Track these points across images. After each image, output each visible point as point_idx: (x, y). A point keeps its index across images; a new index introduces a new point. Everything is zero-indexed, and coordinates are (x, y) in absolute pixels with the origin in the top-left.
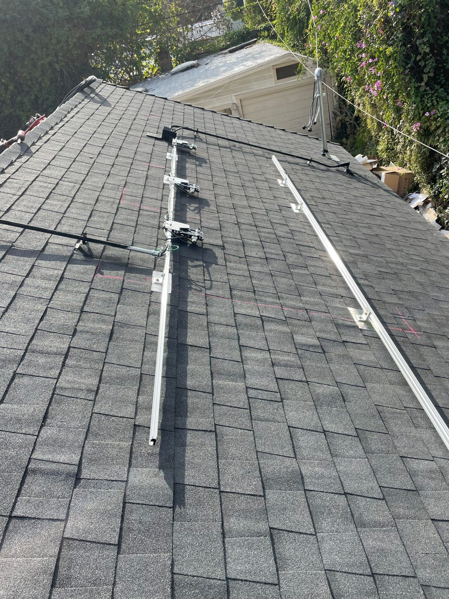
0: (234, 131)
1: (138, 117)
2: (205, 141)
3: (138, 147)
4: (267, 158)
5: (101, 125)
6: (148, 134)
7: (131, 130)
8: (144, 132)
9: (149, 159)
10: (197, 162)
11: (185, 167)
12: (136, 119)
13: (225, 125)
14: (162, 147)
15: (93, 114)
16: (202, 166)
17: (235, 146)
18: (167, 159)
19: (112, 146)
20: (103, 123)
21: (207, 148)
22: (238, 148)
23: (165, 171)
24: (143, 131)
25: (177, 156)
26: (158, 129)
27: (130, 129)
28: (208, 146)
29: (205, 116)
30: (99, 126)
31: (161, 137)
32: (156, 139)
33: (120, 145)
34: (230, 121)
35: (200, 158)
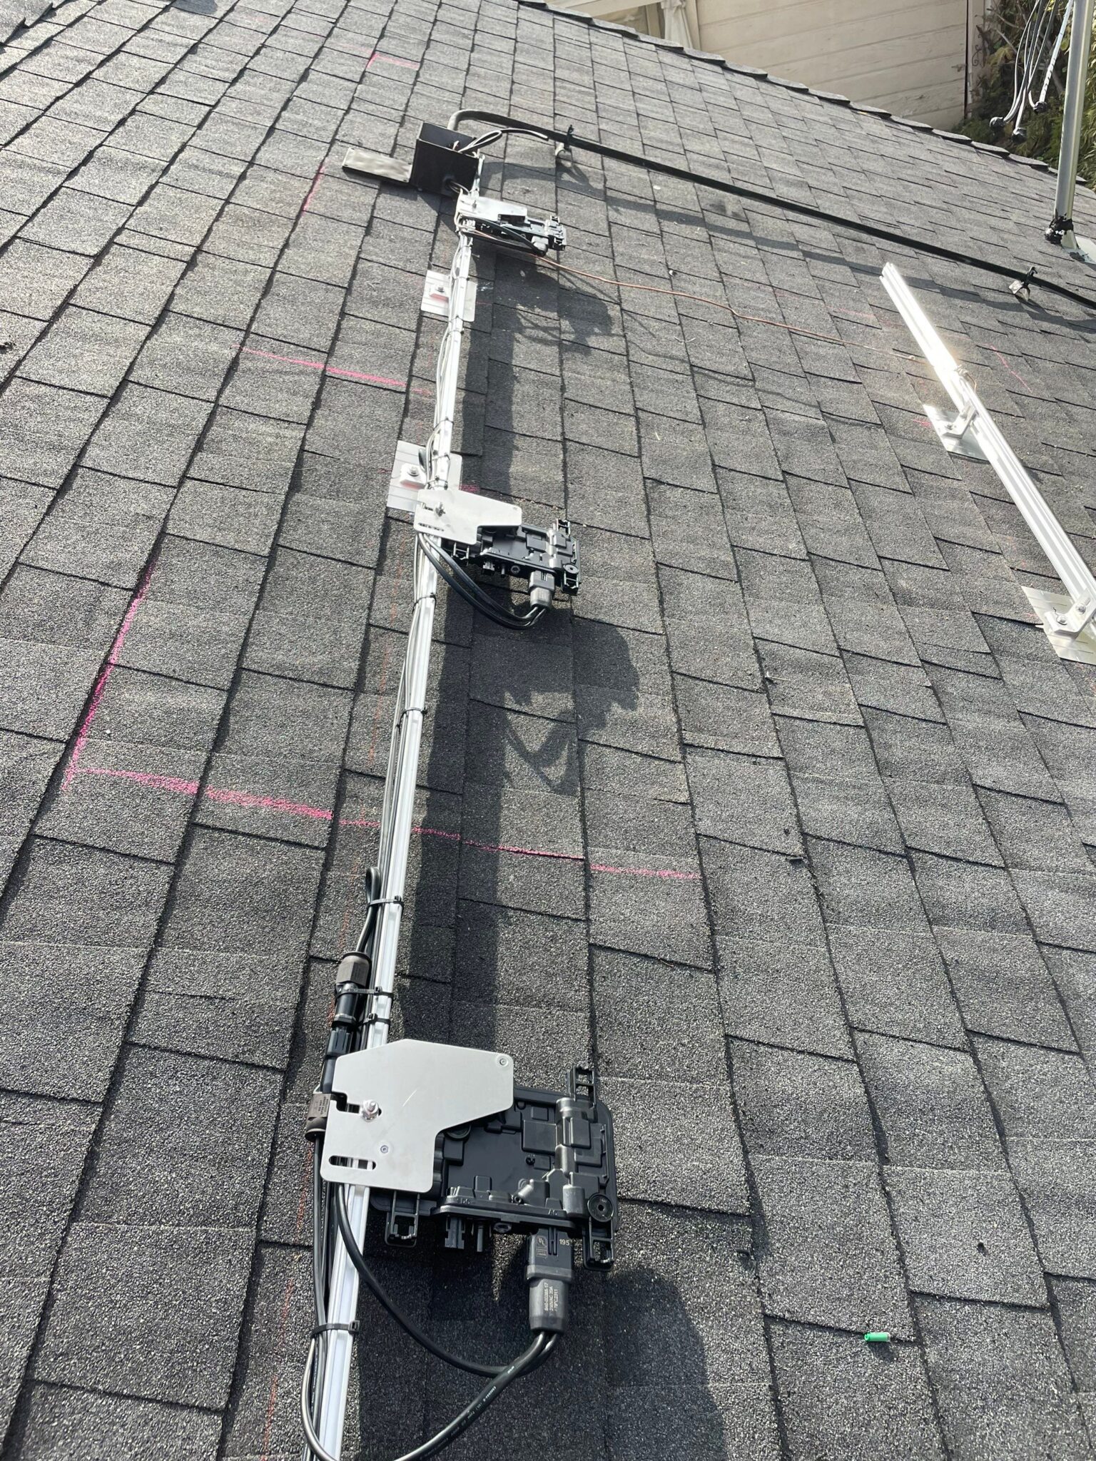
0: (710, 128)
1: (322, 65)
2: (600, 186)
3: (286, 245)
4: (855, 268)
5: (133, 112)
6: (355, 158)
7: (276, 134)
8: (336, 147)
9: (333, 326)
10: (565, 324)
11: (507, 366)
12: (313, 75)
13: (676, 96)
14: (407, 233)
15: (118, 51)
16: (586, 350)
17: (721, 209)
18: (421, 315)
19: (152, 245)
20: (149, 105)
21: (610, 224)
22: (736, 216)
23: (406, 410)
24: (332, 143)
25: (474, 286)
26: (402, 124)
27: (272, 129)
28: (613, 215)
29: (598, 53)
30: (122, 123)
31: (406, 176)
32: (386, 184)
33: (197, 240)
34: (690, 80)
35: (578, 292)
